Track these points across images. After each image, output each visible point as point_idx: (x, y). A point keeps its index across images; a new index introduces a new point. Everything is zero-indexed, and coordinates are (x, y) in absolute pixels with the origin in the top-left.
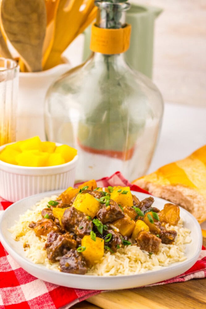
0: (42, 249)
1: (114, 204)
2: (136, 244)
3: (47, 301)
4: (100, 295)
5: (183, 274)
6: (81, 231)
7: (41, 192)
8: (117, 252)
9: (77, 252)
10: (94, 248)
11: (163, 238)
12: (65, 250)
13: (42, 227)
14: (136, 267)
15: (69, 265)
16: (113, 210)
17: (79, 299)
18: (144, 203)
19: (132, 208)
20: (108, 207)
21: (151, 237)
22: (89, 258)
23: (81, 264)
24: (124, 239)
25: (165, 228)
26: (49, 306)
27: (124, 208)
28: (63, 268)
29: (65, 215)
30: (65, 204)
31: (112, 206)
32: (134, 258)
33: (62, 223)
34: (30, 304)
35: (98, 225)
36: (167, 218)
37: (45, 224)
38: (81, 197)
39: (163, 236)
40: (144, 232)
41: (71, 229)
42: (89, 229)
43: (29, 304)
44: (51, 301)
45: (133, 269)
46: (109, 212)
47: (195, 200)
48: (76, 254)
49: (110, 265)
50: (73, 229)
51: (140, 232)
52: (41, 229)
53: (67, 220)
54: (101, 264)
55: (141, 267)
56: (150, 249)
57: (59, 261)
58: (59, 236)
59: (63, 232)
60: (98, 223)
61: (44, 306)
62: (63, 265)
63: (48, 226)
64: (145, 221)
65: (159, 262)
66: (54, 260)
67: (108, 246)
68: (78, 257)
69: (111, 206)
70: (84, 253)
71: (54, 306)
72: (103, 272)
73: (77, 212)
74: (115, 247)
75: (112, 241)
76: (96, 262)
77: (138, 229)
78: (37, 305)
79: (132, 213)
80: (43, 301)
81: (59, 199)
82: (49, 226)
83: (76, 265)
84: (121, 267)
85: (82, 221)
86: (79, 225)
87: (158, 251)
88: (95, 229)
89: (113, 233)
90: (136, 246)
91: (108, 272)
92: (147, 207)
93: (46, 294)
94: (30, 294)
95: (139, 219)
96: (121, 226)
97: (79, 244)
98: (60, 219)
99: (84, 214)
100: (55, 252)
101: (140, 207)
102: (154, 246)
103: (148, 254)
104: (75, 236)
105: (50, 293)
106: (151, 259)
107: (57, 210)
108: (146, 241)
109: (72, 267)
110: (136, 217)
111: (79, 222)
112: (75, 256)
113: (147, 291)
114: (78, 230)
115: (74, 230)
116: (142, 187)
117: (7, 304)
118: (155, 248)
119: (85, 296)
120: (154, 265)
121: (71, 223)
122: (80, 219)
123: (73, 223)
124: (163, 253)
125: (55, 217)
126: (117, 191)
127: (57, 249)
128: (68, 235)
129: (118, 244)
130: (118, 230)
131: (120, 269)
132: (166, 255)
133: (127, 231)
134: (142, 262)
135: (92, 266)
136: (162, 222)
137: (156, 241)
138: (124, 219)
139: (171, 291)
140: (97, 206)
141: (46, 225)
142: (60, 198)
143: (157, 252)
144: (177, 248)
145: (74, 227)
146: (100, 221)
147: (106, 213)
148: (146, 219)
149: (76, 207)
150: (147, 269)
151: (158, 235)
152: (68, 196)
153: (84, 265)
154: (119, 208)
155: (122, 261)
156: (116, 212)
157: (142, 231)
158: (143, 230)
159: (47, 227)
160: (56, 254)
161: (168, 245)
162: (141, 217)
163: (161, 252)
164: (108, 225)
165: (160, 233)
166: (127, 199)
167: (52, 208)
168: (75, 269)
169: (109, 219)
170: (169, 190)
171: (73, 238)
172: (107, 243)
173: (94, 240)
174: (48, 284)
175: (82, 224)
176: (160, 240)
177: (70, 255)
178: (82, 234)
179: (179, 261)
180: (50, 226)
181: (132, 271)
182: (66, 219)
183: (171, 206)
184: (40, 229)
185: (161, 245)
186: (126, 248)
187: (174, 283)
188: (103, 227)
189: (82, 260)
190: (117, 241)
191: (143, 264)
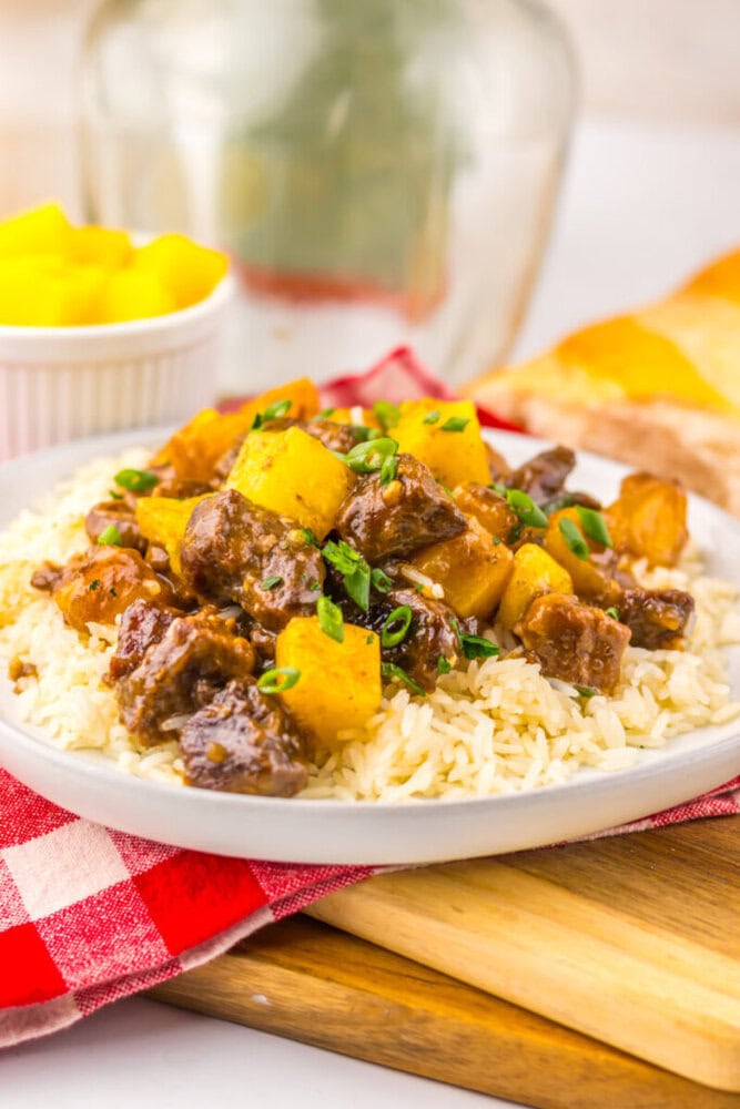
0: (96, 681)
1: (419, 475)
2: (519, 650)
3: (127, 922)
4: (366, 887)
5: (729, 784)
6: (273, 599)
7: (76, 435)
8: (438, 689)
9: (260, 692)
10: (336, 675)
11: (636, 621)
12: (202, 687)
13: (95, 584)
14: (528, 755)
15: (226, 755)
16: (414, 502)
17: (274, 907)
18: (537, 472)
19: (490, 491)
20: (393, 486)
21: (587, 619)
22: (313, 719)
23: (278, 747)
24: (467, 628)
25: (634, 581)
26: (135, 942)
27: (458, 490)
28: (195, 768)
29: (196, 529)
30: (188, 479)
31: (408, 482)
32: (516, 715)
33: (183, 561)
34: (48, 937)
35: (348, 569)
36: (637, 533)
37: (105, 570)
38: (264, 445)
39: (633, 613)
40: (553, 595)
41: (226, 588)
42: (309, 585)
43: (43, 934)
44: (145, 922)
45: (512, 764)
46: (399, 508)
48: (256, 704)
49: (412, 750)
50: (236, 588)
51: (534, 598)
52: (88, 593)
53: (207, 551)
54: (369, 746)
55: (551, 758)
56: (585, 673)
57: (175, 735)
58: (176, 623)
59: (187, 607)
60: (346, 558)
61: (113, 941)
63: (119, 578)
64: (547, 549)
65: (626, 729)
66: (151, 732)
67: (397, 664)
68: (265, 714)
69: (404, 484)
70: (291, 697)
71: (160, 941)
72: (381, 782)
73: (253, 514)
74: (430, 669)
75: (415, 640)
76: (344, 735)
77: (524, 583)
78: (82, 942)
79: (492, 515)
80: (109, 921)
81: (158, 464)
82: (123, 578)
83: (256, 752)
84: (462, 759)
85: (276, 550)
86: (262, 568)
87: (617, 681)
88: (334, 587)
89: (419, 606)
90: (524, 660)
91: (402, 780)
92: (551, 490)
93: (121, 886)
94: (45, 891)
95: (524, 542)
96: (451, 571)
97: (265, 655)
98: (171, 547)
99: (284, 521)
100: (160, 693)
101: (517, 482)
102: (597, 660)
103: (576, 694)
104: (245, 624)
105: (140, 881)
106: (588, 718)
107: (156, 509)
108: (564, 638)
109: (237, 763)
110: (513, 530)
111: (261, 556)
112: (249, 711)
113: (579, 861)
114: (259, 591)
115: (237, 593)
118: (606, 670)
119: (303, 891)
120: (602, 744)
121: (223, 562)
122: (267, 541)
123: (233, 561)
124: (640, 689)
125: (146, 542)
126: (420, 419)
127: (168, 680)
128: (211, 618)
129: (443, 650)
130: (437, 591)
131: (453, 764)
132: (652, 699)
133: (477, 593)
134: (552, 733)
135: (329, 755)
136: (619, 553)
137: (610, 638)
138: (461, 539)
139: (683, 861)
140: (338, 483)
141: (111, 574)
142: (163, 460)
143: (615, 685)
144: (699, 668)
145: (240, 580)
146: (357, 550)
147: (384, 514)
148: (554, 536)
149: (245, 492)
150: (574, 764)
151: (612, 610)
152: (200, 447)
153: (292, 754)
154: (438, 490)
155: (462, 729)
156: (429, 510)
157: (541, 594)
158: (545, 588)
159: (114, 583)
160: (162, 704)
161: (659, 655)
162: (530, 533)
163: (629, 683)
164: (392, 570)
165: (621, 600)
166: (468, 453)
167: (129, 500)
168: (252, 773)
169: (397, 541)
171: (235, 632)
172: (391, 649)
173: (340, 640)
174: (128, 843)
175: (276, 566)
176: (626, 632)
177: (227, 708)
178: (277, 610)
179: (705, 724)
180: (127, 578)
181: (507, 773)
182: (201, 545)
183: (650, 486)
184: (83, 593)
185: (629, 653)
186: (475, 673)
187: (691, 821)
188: (372, 578)
189: (281, 731)
190: (437, 639)
191: (554, 740)
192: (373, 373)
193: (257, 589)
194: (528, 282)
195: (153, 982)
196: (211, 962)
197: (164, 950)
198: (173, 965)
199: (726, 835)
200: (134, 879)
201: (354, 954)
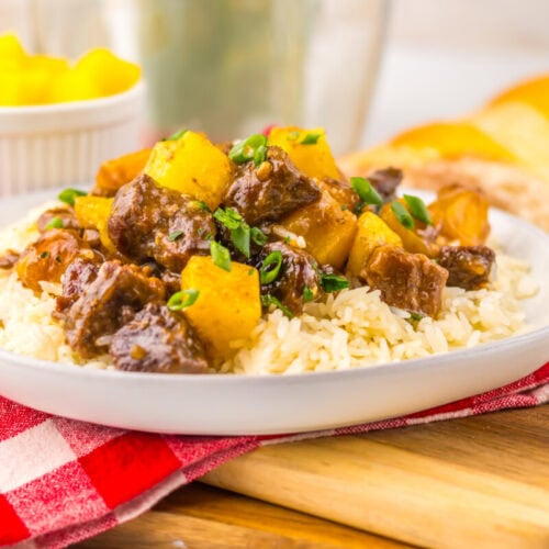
0: (48, 319)
1: (283, 156)
3: (75, 488)
4: (256, 455)
6: (177, 247)
9: (169, 310)
10: (227, 296)
12: (126, 311)
13: (44, 255)
15: (145, 354)
16: (280, 177)
17: (186, 471)
20: (264, 165)
21: (416, 262)
22: (209, 331)
23: (184, 346)
24: (325, 270)
26: (82, 501)
28: (123, 365)
31: (275, 162)
32: (365, 328)
34: (14, 502)
35: (233, 226)
37: (52, 244)
38: (168, 149)
39: (450, 261)
40: (387, 247)
41: (142, 246)
42: (204, 237)
43: (11, 501)
44: (89, 488)
48: (167, 317)
49: (286, 349)
50: (150, 244)
51: (374, 250)
52: (39, 260)
53: (127, 218)
54: (254, 350)
56: (415, 301)
57: (106, 348)
58: (105, 265)
60: (230, 219)
61: (64, 502)
62: (124, 355)
63: (62, 250)
66: (89, 347)
67: (273, 295)
68: (174, 324)
69: (272, 164)
70: (192, 312)
71: (100, 499)
73: (160, 191)
74: (298, 296)
75: (286, 276)
76: (235, 344)
77: (365, 239)
78: (41, 504)
79: (340, 194)
80: (61, 489)
82: (66, 249)
83: (168, 349)
85: (178, 214)
86: (168, 227)
87: (440, 309)
88: (222, 237)
89: (288, 252)
92: (386, 193)
93: (71, 465)
94: (12, 473)
96: (310, 229)
99: (184, 196)
100: (93, 317)
102: (424, 293)
103: (409, 316)
105: (84, 461)
106: (418, 334)
107: (90, 203)
108: (398, 276)
109: (153, 358)
110: (356, 205)
111: (167, 219)
112: (162, 323)
114: (165, 244)
115: (151, 248)
118: (431, 300)
119: (207, 459)
120: (430, 350)
121: (139, 224)
122: (171, 209)
123: (146, 222)
124: (457, 313)
125: (83, 229)
127: (100, 307)
129: (306, 282)
130: (301, 242)
132: (467, 322)
133: (331, 245)
134: (392, 342)
137: (433, 276)
138: (317, 205)
140: (225, 171)
141: (56, 247)
143: (438, 311)
144: (500, 300)
145: (152, 236)
146: (239, 213)
147: (258, 187)
149: (154, 177)
153: (195, 353)
155: (324, 338)
157: (379, 246)
158: (382, 243)
159: (59, 253)
160: (96, 325)
161: (471, 294)
163: (448, 310)
164: (267, 230)
165: (440, 255)
166: (321, 160)
168: (165, 363)
169: (267, 207)
171: (150, 275)
172: (267, 285)
173: (228, 270)
175: (179, 224)
176: (444, 273)
177: (145, 321)
178: (180, 254)
180: (69, 250)
182: (123, 213)
184: (36, 261)
187: (501, 410)
188: (251, 234)
189: (187, 336)
190: (301, 274)
191: (394, 348)
193: (165, 241)
195: (95, 531)
196: (140, 517)
197: (104, 505)
198: (109, 517)
199: (529, 418)
200: (80, 460)
201: (249, 508)
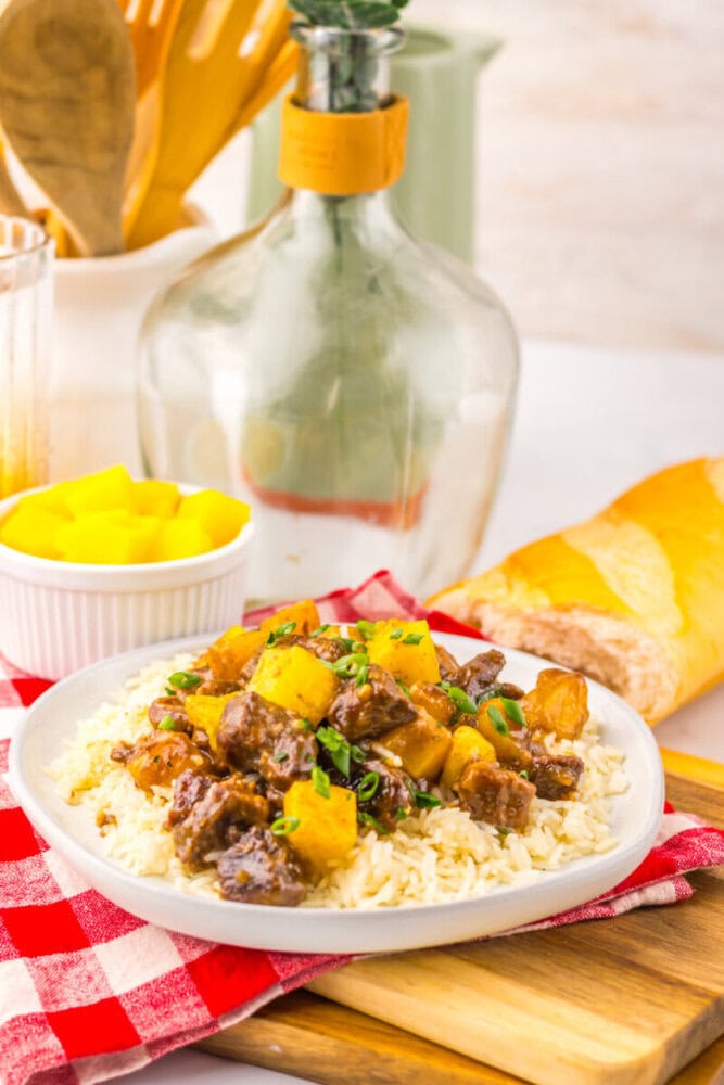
0: (159, 827)
1: (384, 679)
2: (456, 802)
3: (182, 995)
4: (348, 970)
5: (608, 894)
6: (281, 769)
7: (139, 644)
8: (398, 831)
9: (273, 835)
10: (326, 822)
11: (541, 780)
12: (232, 831)
13: (156, 760)
14: (460, 876)
15: (249, 878)
16: (380, 699)
17: (284, 984)
18: (475, 670)
19: (437, 688)
20: (365, 688)
21: (504, 779)
22: (308, 852)
23: (285, 872)
24: (419, 787)
25: (544, 749)
26: (187, 1009)
27: (414, 688)
28: (228, 888)
29: (228, 720)
30: (222, 681)
31: (376, 685)
32: (453, 848)
33: (219, 742)
34: (127, 1006)
35: (333, 747)
36: (547, 715)
37: (164, 748)
38: (276, 658)
39: (539, 774)
40: (480, 763)
41: (249, 761)
42: (306, 759)
43: (123, 1004)
44: (195, 995)
45: (449, 883)
46: (369, 703)
47: (632, 654)
48: (269, 842)
49: (379, 873)
50: (256, 761)
51: (467, 765)
52: (152, 764)
53: (235, 736)
54: (348, 872)
55: (477, 877)
56: (503, 818)
57: (214, 865)
58: (214, 786)
59: (221, 774)
60: (333, 739)
61: (172, 1008)
62: (230, 878)
63: (173, 754)
64: (479, 730)
65: (532, 857)
66: (198, 863)
67: (369, 813)
68: (276, 850)
69: (373, 687)
70: (294, 837)
71: (205, 1008)
72: (357, 896)
73: (267, 708)
74: (392, 816)
75: (382, 796)
76: (332, 863)
77: (460, 754)
78: (152, 1009)
79: (438, 705)
80: (169, 995)
81: (200, 667)
82: (177, 754)
83: (269, 876)
84: (414, 878)
85: (284, 734)
86: (273, 747)
87: (527, 823)
88: (325, 759)
89: (384, 772)
90: (458, 809)
91: (372, 894)
92: (485, 684)
93: (178, 971)
94: (124, 975)
95: (462, 724)
96: (407, 747)
97: (276, 808)
98: (210, 731)
99: (289, 713)
100: (202, 836)
101: (460, 682)
102: (512, 808)
103: (496, 832)
104: (263, 785)
105: (191, 968)
106: (505, 850)
107: (199, 704)
108: (488, 793)
109: (257, 883)
110: (453, 715)
111: (273, 738)
112: (265, 847)
113: (497, 950)
114: (272, 764)
115: (256, 764)
116: (461, 616)
117: (53, 1009)
118: (518, 815)
119: (303, 972)
120: (514, 868)
121: (247, 743)
122: (277, 728)
123: (253, 742)
124: (543, 830)
125: (193, 726)
126: (388, 635)
127: (209, 827)
128: (239, 782)
129: (401, 803)
130: (397, 761)
131: (408, 883)
132: (552, 839)
133: (426, 762)
134: (479, 860)
135: (321, 877)
136: (533, 730)
137: (521, 793)
138: (414, 724)
139: (572, 949)
140: (328, 686)
141: (168, 750)
142: (204, 664)
143: (524, 827)
144: (586, 812)
145: (258, 755)
146: (341, 732)
147: (359, 708)
148: (484, 720)
149: (260, 693)
150: (493, 882)
151: (524, 773)
152: (230, 655)
153: (295, 877)
154: (398, 690)
155: (415, 858)
156: (390, 705)
157: (472, 761)
158: (476, 757)
159: (170, 757)
160: (205, 843)
161: (558, 804)
162: (466, 717)
163: (535, 824)
164: (365, 746)
165: (530, 766)
166: (422, 660)
167: (180, 695)
168: (267, 890)
169: (368, 726)
170: (547, 625)
171: (255, 792)
172: (364, 802)
173: (327, 797)
174: (182, 940)
175: (284, 744)
176: (532, 788)
177: (249, 845)
178: (284, 777)
179: (592, 853)
180: (180, 754)
181: (446, 889)
182: (231, 731)
183: (559, 678)
184: (148, 765)
185: (536, 802)
186: (425, 818)
187: (579, 922)
188: (351, 753)
189: (288, 861)
190: (397, 796)
191: (480, 866)
192: (361, 589)
193: (270, 762)
194: (486, 507)
195: (200, 1037)
196: (241, 1023)
197: (208, 1014)
198: (213, 1024)
199: (604, 932)
200: (187, 966)
201: (340, 1016)
